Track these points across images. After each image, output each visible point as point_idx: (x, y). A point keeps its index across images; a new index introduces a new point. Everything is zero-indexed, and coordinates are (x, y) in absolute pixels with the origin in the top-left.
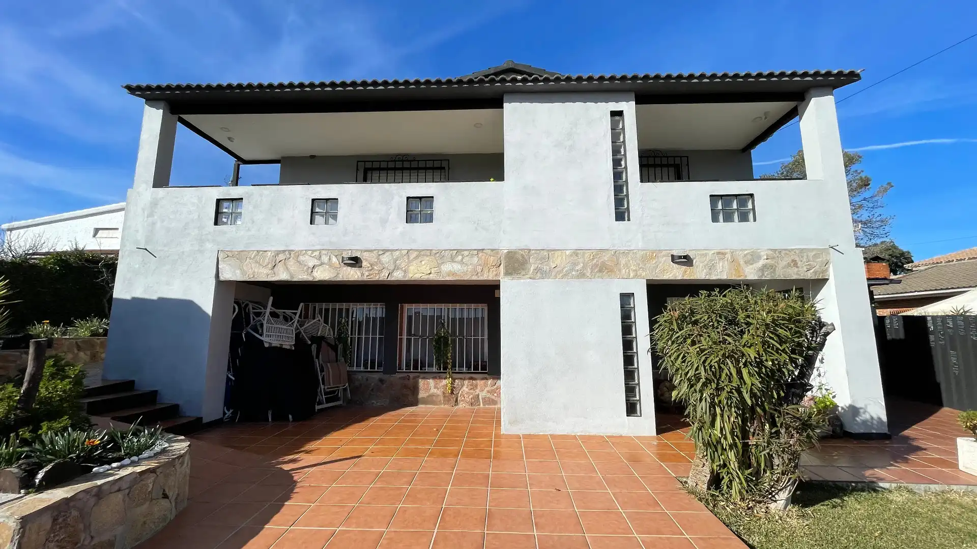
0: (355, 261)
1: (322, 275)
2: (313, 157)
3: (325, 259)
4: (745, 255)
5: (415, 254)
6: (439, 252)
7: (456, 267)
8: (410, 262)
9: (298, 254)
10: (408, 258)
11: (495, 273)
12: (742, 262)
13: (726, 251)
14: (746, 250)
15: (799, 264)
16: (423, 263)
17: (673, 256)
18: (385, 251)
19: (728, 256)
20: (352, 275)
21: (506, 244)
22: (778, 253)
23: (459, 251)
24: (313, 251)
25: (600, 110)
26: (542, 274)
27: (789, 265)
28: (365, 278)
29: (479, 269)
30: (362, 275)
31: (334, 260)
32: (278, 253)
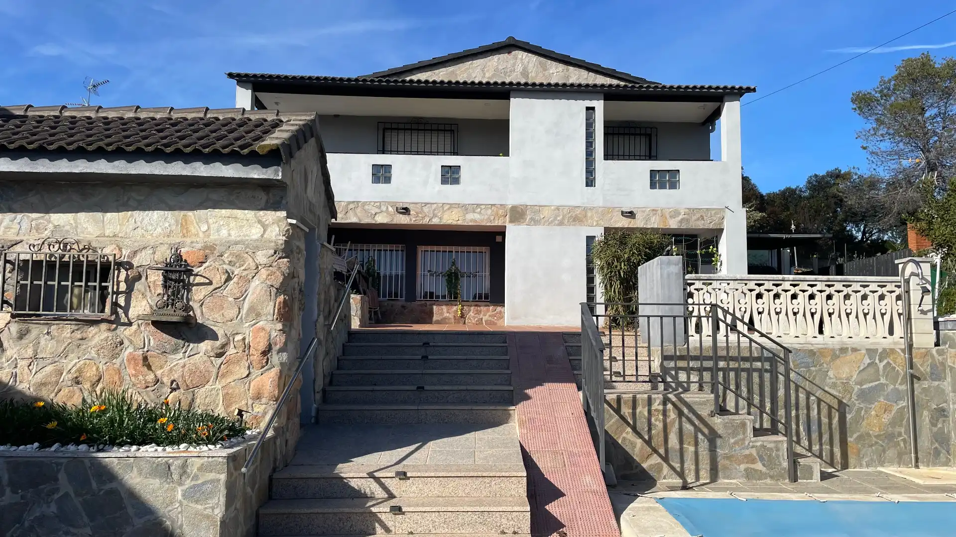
0: (406, 211)
1: (381, 219)
2: (336, 116)
3: (383, 208)
4: (671, 212)
5: (448, 206)
6: (464, 205)
7: (476, 216)
8: (444, 212)
9: (364, 204)
10: (443, 209)
11: (503, 221)
12: (668, 217)
13: (657, 209)
14: (670, 208)
15: (705, 218)
16: (453, 213)
17: (622, 211)
18: (426, 204)
19: (659, 212)
20: (403, 220)
21: (512, 201)
22: (692, 211)
23: (478, 205)
24: (375, 202)
25: (579, 106)
26: (535, 222)
27: (698, 219)
28: (412, 222)
29: (492, 218)
30: (411, 220)
31: (390, 209)
32: (349, 203)
